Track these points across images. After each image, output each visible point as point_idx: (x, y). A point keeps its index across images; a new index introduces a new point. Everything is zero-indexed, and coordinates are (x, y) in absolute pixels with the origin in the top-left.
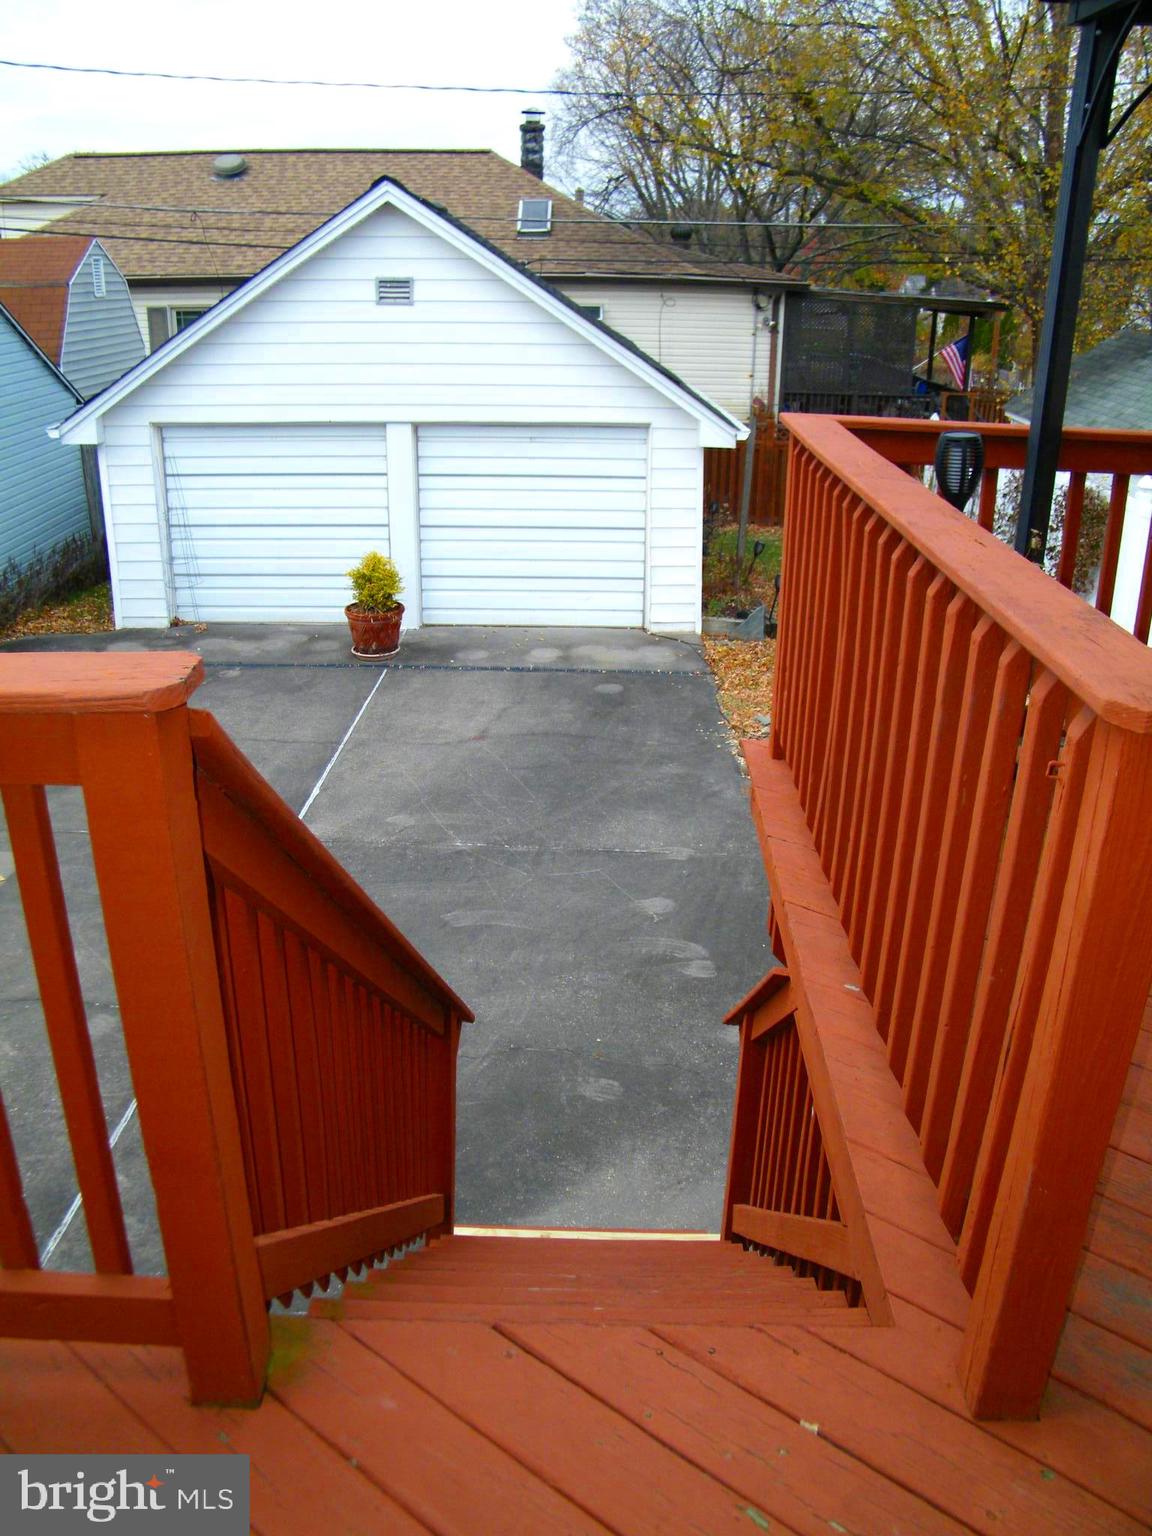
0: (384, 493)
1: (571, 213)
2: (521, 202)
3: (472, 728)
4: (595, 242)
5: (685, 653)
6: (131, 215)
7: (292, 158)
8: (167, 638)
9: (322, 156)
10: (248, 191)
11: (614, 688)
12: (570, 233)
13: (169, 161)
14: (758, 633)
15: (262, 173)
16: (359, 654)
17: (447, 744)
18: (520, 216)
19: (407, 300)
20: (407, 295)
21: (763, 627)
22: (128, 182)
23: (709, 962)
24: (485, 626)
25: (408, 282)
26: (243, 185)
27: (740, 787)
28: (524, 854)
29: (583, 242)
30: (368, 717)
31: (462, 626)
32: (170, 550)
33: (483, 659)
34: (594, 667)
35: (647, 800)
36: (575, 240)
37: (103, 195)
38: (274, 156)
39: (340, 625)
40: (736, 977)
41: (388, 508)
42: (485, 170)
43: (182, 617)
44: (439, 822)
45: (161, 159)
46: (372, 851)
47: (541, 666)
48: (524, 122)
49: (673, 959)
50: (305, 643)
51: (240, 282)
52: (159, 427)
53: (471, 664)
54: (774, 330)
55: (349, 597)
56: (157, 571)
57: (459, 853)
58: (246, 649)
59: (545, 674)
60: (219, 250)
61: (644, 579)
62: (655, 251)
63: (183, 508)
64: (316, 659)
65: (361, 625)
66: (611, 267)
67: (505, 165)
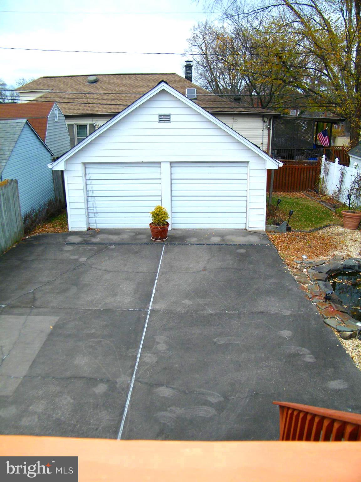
0: (160, 185)
1: (203, 92)
2: (186, 89)
3: (200, 266)
4: (211, 101)
5: (262, 238)
6: (62, 95)
7: (112, 77)
8: (87, 234)
9: (121, 76)
10: (99, 87)
11: (243, 251)
12: (203, 99)
13: (73, 78)
14: (284, 230)
15: (103, 81)
16: (154, 240)
17: (194, 272)
18: (186, 94)
20: (169, 120)
21: (286, 228)
22: (60, 85)
23: (311, 355)
24: (193, 229)
25: (169, 115)
26: (97, 85)
27: (298, 287)
28: (233, 314)
29: (207, 101)
31: (185, 229)
32: (88, 205)
33: (195, 241)
35: (269, 292)
36: (204, 101)
37: (52, 89)
38: (106, 76)
39: (147, 229)
40: (323, 361)
41: (161, 190)
42: (174, 79)
43: (91, 227)
44: (200, 302)
45: (70, 78)
46: (180, 314)
47: (216, 243)
48: (186, 64)
49: (299, 355)
50: (134, 236)
51: (113, 115)
52: (84, 164)
53: (192, 243)
54: (269, 129)
55: (151, 220)
56: (83, 212)
57: (211, 314)
58: (115, 238)
59: (218, 246)
60: (91, 106)
61: (246, 213)
62: (230, 104)
63: (92, 191)
64: (139, 242)
65: (156, 230)
66: (217, 109)
67: (180, 77)
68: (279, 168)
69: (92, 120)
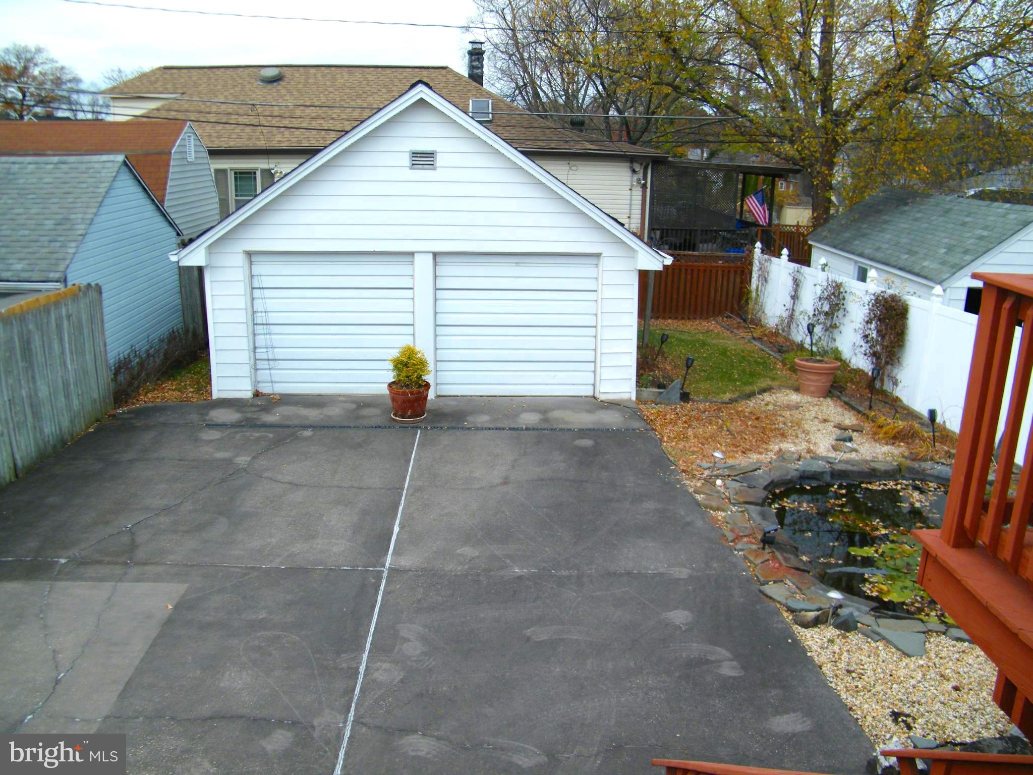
0: (411, 302)
1: (505, 108)
2: (470, 101)
3: (496, 475)
4: (522, 127)
5: (628, 414)
6: (203, 107)
7: (313, 71)
8: (252, 405)
9: (333, 69)
10: (284, 92)
11: (587, 443)
12: (505, 121)
13: (228, 72)
14: (676, 399)
15: (292, 80)
16: (398, 418)
17: (482, 488)
18: (471, 110)
19: (432, 166)
20: (432, 163)
21: (679, 395)
22: (200, 85)
23: (734, 663)
25: (432, 154)
26: (280, 88)
27: (704, 518)
28: (569, 578)
29: (515, 127)
30: (417, 467)
32: (254, 343)
33: (487, 422)
34: (569, 427)
35: (643, 530)
36: (509, 126)
37: (183, 94)
38: (301, 69)
39: (382, 396)
40: (759, 674)
41: (413, 312)
42: (444, 79)
43: (261, 390)
44: (497, 553)
45: (223, 70)
46: (453, 577)
47: (530, 426)
48: (470, 49)
49: (707, 662)
50: (354, 410)
51: (312, 152)
52: (249, 254)
53: (479, 426)
54: (644, 187)
55: (390, 377)
56: (245, 357)
57: (520, 578)
58: (313, 414)
59: (536, 432)
60: (265, 130)
61: (595, 362)
62: (563, 134)
63: (265, 312)
64: (366, 422)
65: (400, 398)
67: (457, 75)
68: (665, 267)
69: (267, 161)
